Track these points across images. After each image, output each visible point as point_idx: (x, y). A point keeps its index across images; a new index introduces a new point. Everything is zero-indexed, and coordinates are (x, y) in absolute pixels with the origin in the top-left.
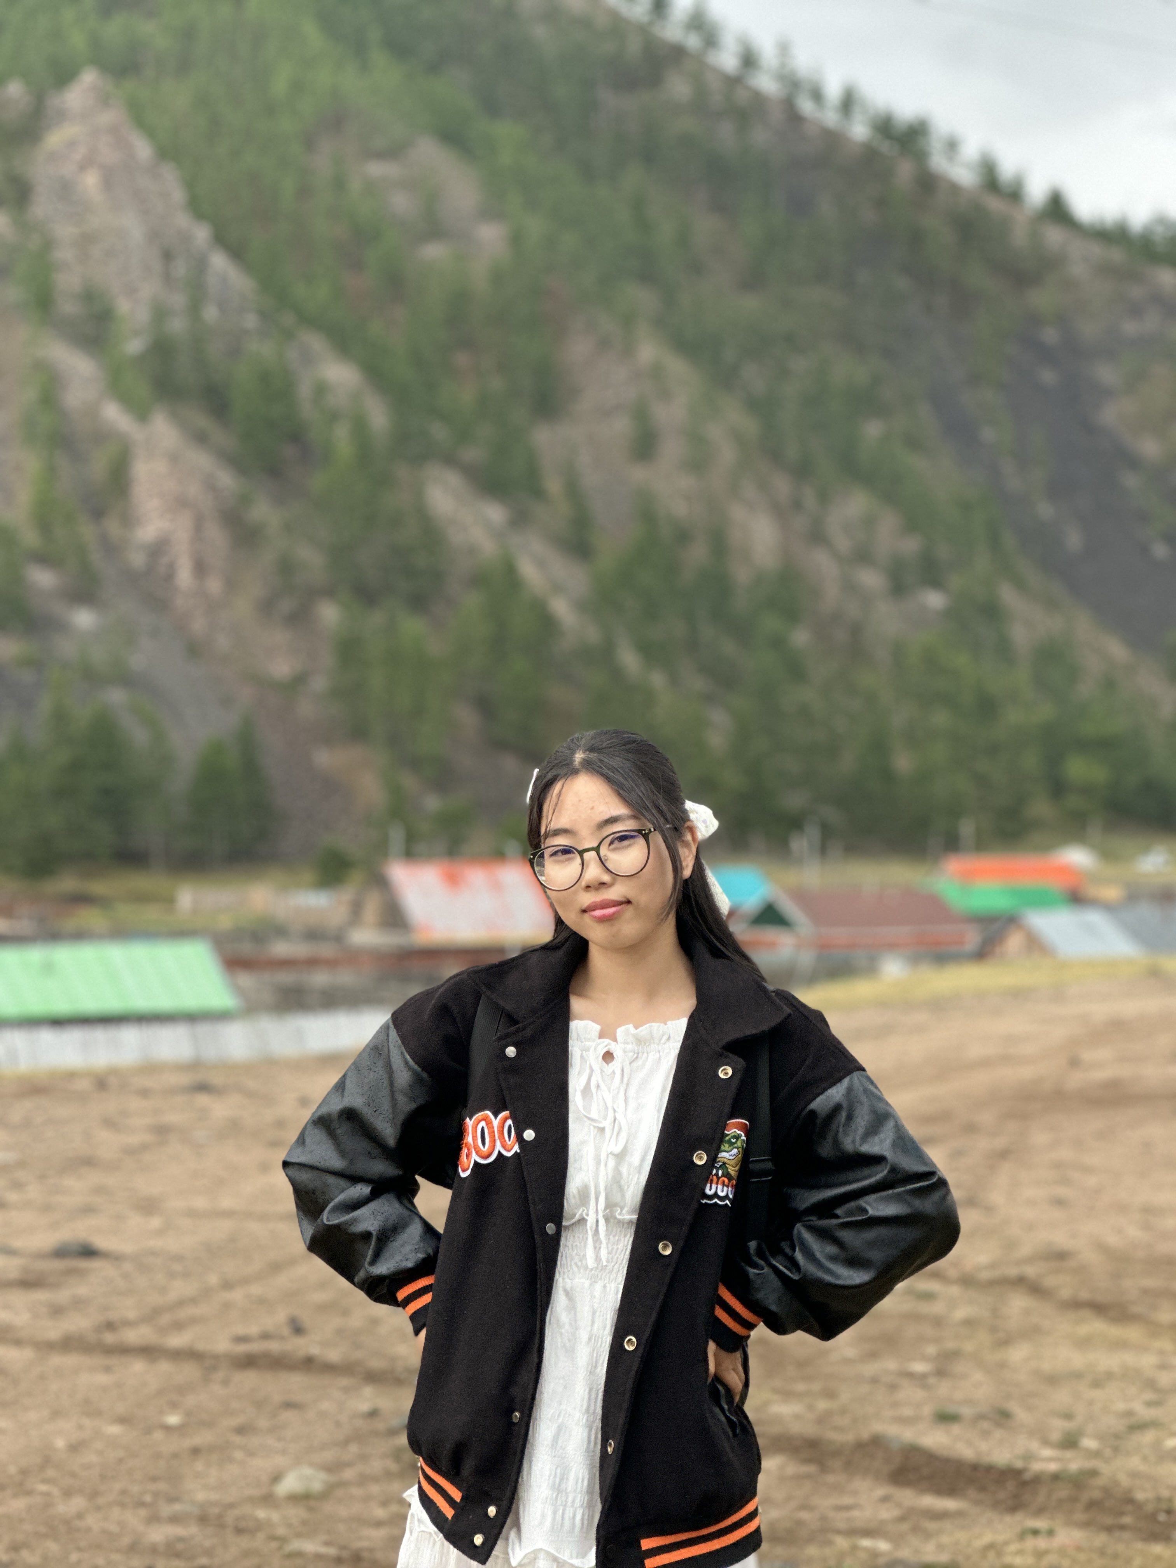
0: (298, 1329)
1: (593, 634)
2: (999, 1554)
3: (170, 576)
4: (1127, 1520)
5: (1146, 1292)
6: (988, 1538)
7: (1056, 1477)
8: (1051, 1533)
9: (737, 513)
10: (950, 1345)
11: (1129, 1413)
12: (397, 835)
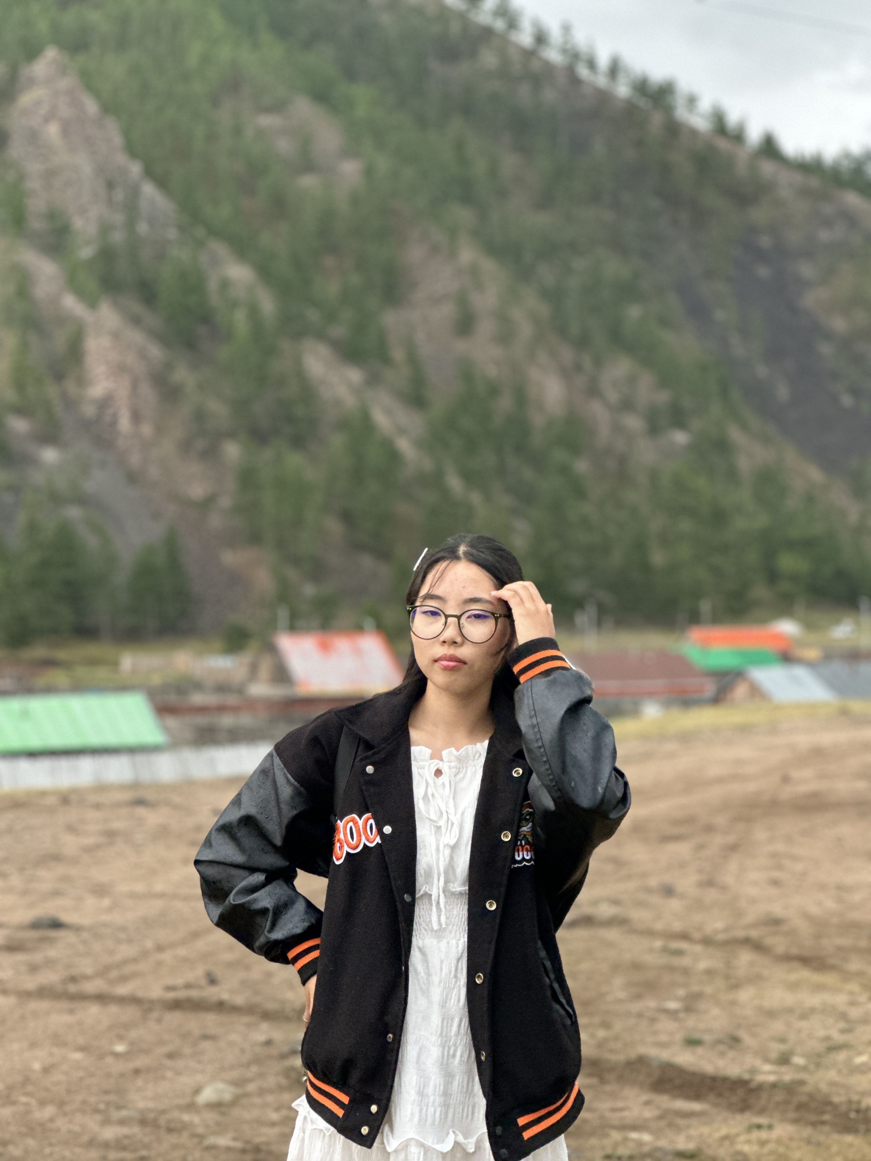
0: (212, 981)
1: (428, 465)
2: (732, 1143)
3: (114, 423)
4: (826, 1117)
5: (840, 948)
6: (724, 1131)
7: (774, 1086)
8: (770, 1127)
9: (534, 374)
10: (695, 988)
11: (828, 1038)
12: (283, 614)
